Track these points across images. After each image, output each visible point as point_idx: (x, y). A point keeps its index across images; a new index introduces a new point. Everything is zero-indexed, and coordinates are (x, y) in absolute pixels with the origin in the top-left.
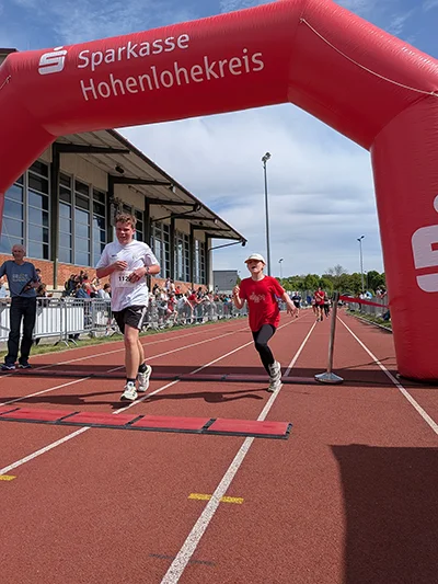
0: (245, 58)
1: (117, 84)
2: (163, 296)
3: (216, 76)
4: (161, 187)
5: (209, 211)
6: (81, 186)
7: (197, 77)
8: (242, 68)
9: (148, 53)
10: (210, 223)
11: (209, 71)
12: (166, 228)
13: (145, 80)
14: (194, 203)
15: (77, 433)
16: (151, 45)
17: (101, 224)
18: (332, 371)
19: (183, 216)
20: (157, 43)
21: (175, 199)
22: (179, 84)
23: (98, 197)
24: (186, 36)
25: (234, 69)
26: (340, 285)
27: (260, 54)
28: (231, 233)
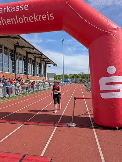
0: (48, 15)
1: (4, 21)
3: (38, 21)
4: (31, 49)
6: (5, 48)
7: (31, 20)
8: (47, 18)
9: (14, 11)
10: (46, 60)
11: (35, 18)
12: (33, 61)
13: (13, 20)
14: (41, 54)
16: (15, 8)
17: (12, 60)
20: (17, 7)
21: (35, 53)
22: (25, 22)
23: (11, 51)
24: (27, 5)
25: (44, 18)
26: (83, 77)
27: (53, 14)
28: (53, 63)
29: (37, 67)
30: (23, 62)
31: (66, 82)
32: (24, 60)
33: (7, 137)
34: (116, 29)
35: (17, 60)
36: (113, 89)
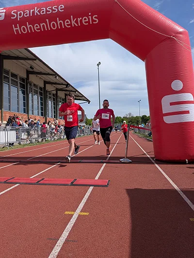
0: (90, 17)
2: (52, 126)
3: (76, 25)
4: (51, 76)
5: (73, 88)
6: (14, 75)
7: (67, 25)
8: (89, 22)
9: (45, 13)
12: (54, 95)
13: (43, 26)
14: (66, 84)
15: (14, 187)
17: (23, 93)
18: (127, 158)
19: (61, 90)
20: (49, 9)
21: (58, 82)
22: (59, 28)
23: (22, 80)
24: (63, 5)
25: (85, 22)
26: (130, 121)
27: (97, 16)
28: (83, 98)
30: (39, 96)
32: (41, 94)
34: (180, 33)
35: (31, 93)
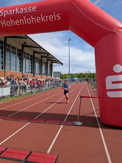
0: (54, 15)
1: (13, 22)
3: (45, 21)
5: (52, 56)
7: (39, 21)
8: (54, 19)
9: (23, 12)
11: (43, 19)
12: (40, 60)
13: (22, 21)
14: (47, 53)
16: (24, 9)
17: (20, 59)
19: (45, 57)
20: (26, 9)
21: (42, 52)
22: (33, 23)
23: (19, 51)
24: (35, 7)
25: (51, 19)
26: (89, 76)
27: (59, 14)
28: (59, 62)
29: (44, 66)
30: (30, 61)
31: (72, 81)
32: (31, 60)
33: (14, 134)
35: (25, 59)
36: (119, 88)
